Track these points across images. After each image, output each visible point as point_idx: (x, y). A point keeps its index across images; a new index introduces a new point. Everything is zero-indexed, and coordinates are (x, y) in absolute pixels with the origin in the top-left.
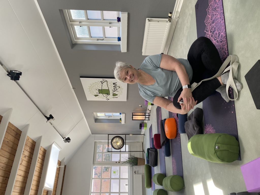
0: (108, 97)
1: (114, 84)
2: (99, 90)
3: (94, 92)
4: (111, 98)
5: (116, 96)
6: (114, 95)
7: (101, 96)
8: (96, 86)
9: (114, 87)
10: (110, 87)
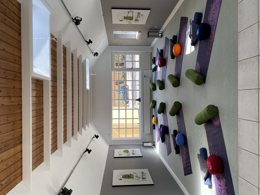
0: (131, 21)
1: (138, 13)
2: (125, 17)
3: (120, 18)
4: (133, 22)
5: (138, 21)
6: (136, 20)
7: (125, 21)
8: (123, 15)
9: (138, 15)
10: (135, 15)
